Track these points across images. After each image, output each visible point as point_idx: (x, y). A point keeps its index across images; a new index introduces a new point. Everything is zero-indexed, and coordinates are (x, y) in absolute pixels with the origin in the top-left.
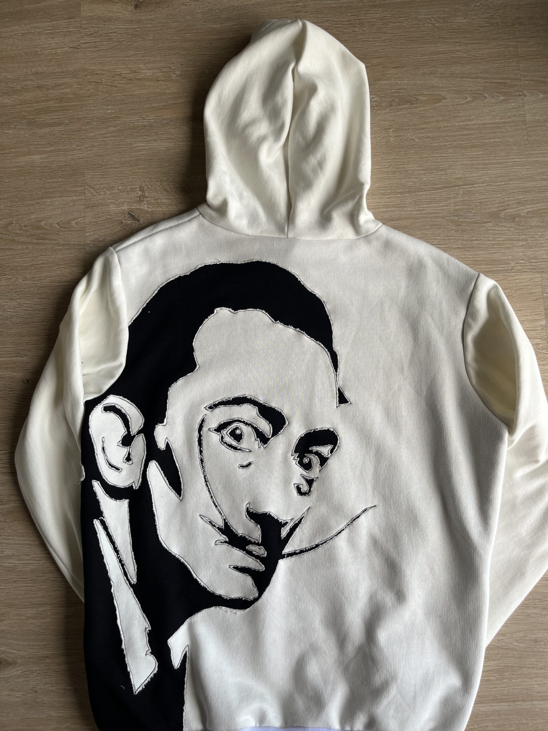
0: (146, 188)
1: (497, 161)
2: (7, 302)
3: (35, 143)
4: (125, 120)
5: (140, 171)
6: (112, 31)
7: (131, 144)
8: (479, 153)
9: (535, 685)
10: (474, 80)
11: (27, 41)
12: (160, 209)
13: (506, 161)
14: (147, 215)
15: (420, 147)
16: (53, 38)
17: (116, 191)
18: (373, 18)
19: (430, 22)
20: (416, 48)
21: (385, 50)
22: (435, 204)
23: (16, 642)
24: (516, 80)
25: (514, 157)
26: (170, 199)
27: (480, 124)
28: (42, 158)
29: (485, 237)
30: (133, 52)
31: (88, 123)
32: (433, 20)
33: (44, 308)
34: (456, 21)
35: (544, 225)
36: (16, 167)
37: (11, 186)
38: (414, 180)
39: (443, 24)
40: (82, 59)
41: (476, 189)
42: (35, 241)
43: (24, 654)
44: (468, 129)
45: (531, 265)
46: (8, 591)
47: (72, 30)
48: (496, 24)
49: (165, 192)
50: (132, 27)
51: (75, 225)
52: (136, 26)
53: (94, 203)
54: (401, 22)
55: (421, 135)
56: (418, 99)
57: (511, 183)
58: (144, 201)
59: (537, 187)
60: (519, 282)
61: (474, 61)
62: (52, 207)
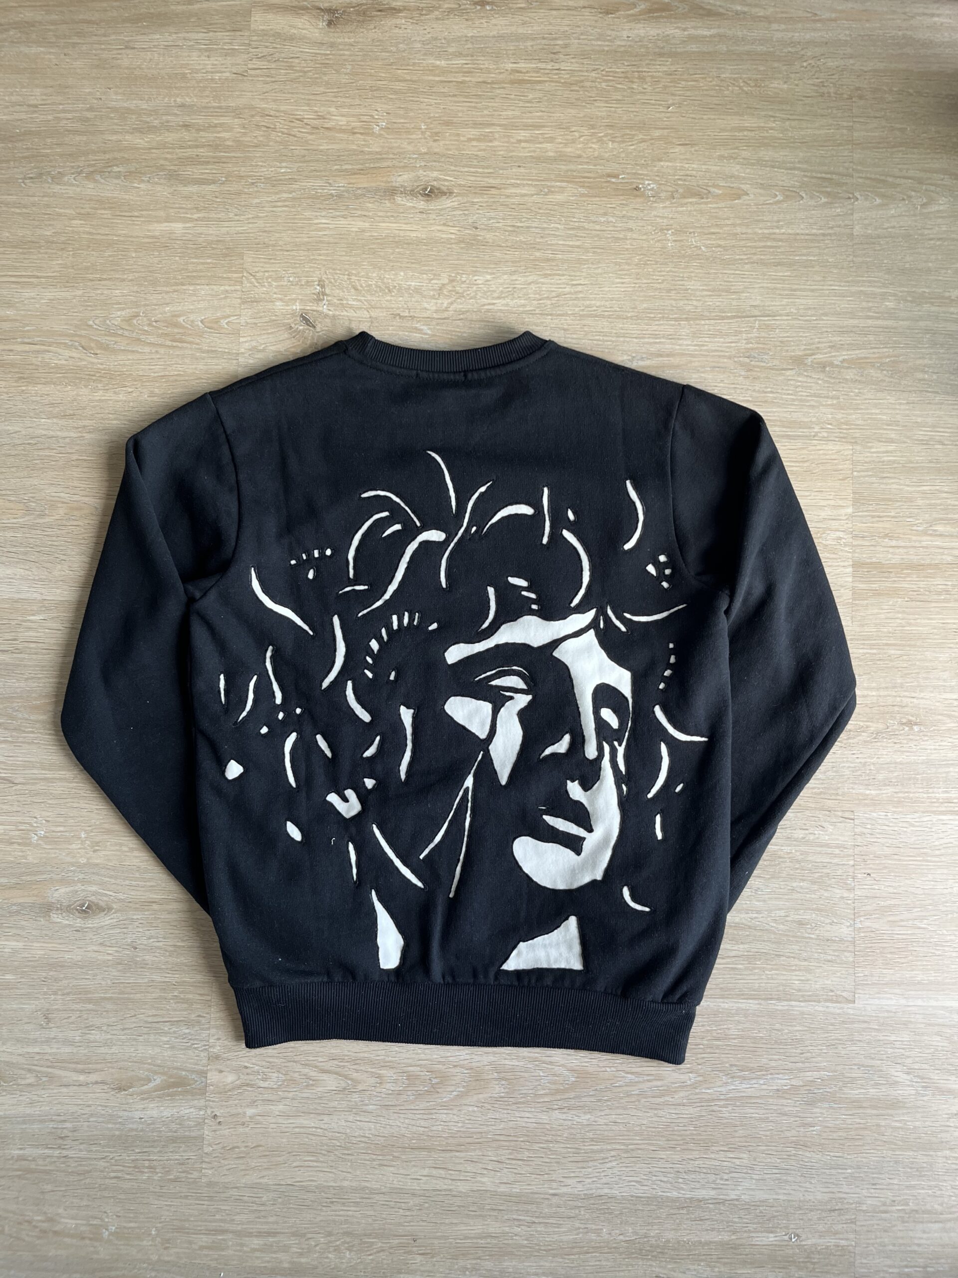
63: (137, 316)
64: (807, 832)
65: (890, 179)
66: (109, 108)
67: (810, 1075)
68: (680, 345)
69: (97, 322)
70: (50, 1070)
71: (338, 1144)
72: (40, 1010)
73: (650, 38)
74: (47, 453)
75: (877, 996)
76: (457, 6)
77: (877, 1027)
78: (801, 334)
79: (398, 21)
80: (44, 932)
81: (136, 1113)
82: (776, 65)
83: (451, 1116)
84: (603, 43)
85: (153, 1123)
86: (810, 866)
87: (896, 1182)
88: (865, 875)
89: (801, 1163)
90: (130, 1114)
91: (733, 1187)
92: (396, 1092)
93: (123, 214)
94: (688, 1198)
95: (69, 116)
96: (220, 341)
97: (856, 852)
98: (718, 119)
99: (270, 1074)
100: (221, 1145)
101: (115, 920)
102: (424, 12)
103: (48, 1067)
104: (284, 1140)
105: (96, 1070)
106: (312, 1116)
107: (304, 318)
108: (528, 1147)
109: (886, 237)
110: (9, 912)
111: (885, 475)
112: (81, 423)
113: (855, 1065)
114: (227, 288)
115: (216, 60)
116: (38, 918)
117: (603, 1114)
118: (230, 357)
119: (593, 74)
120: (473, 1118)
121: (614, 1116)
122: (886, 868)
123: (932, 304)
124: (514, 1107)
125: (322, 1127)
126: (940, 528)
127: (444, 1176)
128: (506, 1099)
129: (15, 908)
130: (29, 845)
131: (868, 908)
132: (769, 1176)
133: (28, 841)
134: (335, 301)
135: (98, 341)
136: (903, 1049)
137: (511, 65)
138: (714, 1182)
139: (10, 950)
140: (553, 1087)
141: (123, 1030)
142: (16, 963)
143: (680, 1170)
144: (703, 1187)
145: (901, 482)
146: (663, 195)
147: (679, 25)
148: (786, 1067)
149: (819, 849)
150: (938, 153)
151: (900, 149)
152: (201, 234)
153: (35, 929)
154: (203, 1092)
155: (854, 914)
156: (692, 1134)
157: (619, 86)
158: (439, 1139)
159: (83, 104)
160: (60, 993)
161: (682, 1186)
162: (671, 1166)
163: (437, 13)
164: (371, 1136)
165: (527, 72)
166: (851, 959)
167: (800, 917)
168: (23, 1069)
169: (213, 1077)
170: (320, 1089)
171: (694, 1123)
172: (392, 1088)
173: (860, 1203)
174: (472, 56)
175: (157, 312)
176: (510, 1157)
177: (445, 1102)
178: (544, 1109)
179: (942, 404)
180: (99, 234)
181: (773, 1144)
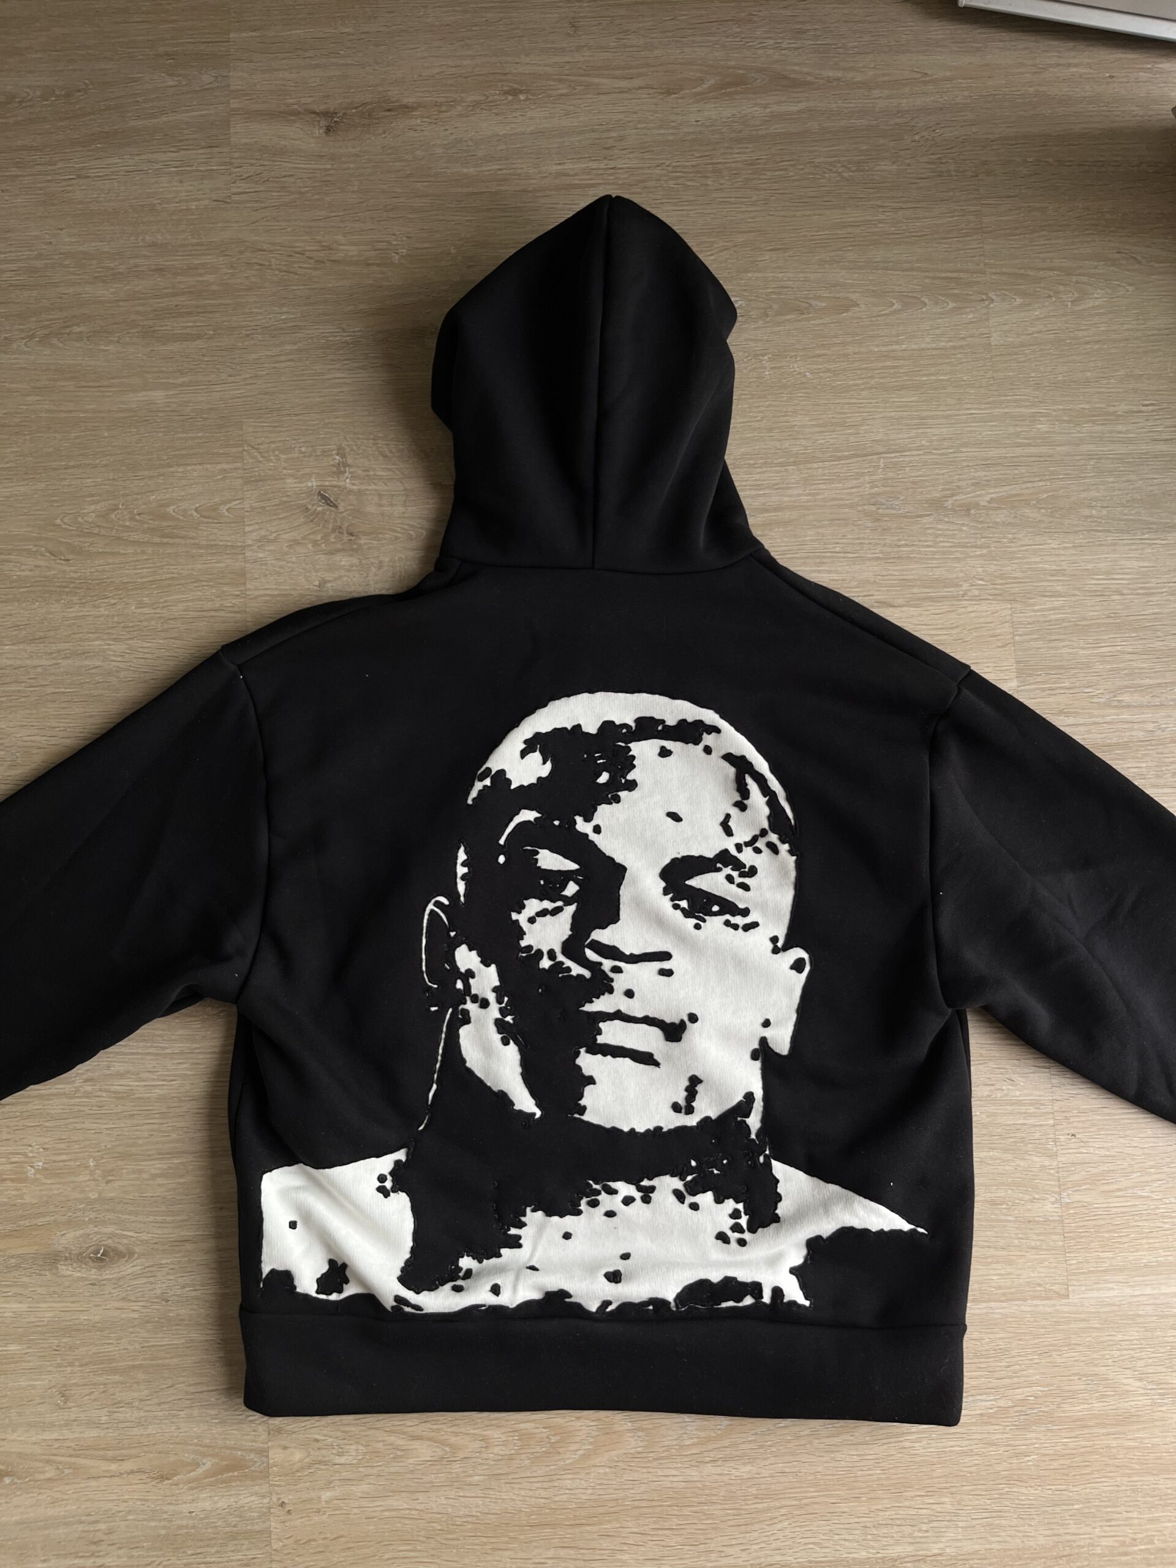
0: (348, 450)
1: (942, 413)
2: (109, 645)
3: (155, 369)
4: (312, 332)
5: (338, 420)
6: (286, 173)
7: (322, 374)
8: (912, 399)
9: (994, 1275)
10: (907, 273)
11: (135, 185)
12: (373, 487)
13: (957, 412)
14: (351, 497)
15: (815, 388)
16: (181, 182)
17: (297, 455)
18: (737, 162)
19: (834, 169)
20: (810, 215)
21: (757, 219)
22: (839, 483)
23: (133, 1218)
24: (977, 273)
25: (969, 406)
26: (389, 470)
27: (913, 350)
28: (167, 396)
29: (920, 541)
30: (323, 213)
31: (248, 336)
32: (839, 165)
33: (175, 655)
34: (878, 168)
35: (1018, 521)
36: (121, 411)
37: (114, 444)
38: (804, 442)
39: (856, 174)
40: (235, 222)
41: (907, 459)
42: (157, 540)
43: (147, 1238)
44: (895, 358)
45: (995, 589)
46: (118, 1133)
47: (215, 168)
48: (946, 174)
49: (381, 458)
50: (322, 167)
51: (226, 514)
52: (329, 166)
53: (260, 475)
54: (785, 170)
55: (815, 367)
56: (811, 305)
57: (964, 450)
58: (345, 472)
59: (1006, 457)
60: (975, 617)
61: (908, 240)
62: (184, 482)
63: (115, 509)
64: (992, 1088)
65: (1031, 273)
66: (60, 254)
67: (1020, 1393)
68: (790, 496)
69: (66, 520)
70: (73, 1460)
71: (439, 1528)
72: (54, 1386)
73: (724, 120)
74: (14, 687)
75: (1095, 1286)
76: (483, 98)
77: (1098, 1326)
78: (937, 471)
79: (413, 122)
80: (52, 1289)
81: (184, 1506)
82: (881, 141)
83: (578, 1481)
84: (666, 131)
85: (207, 1518)
86: (999, 1130)
87: (1135, 1515)
88: (1069, 1137)
89: (1017, 1502)
90: (176, 1508)
91: (934, 1539)
92: (506, 1457)
93: (90, 384)
94: (880, 1558)
95: (12, 266)
96: (220, 533)
97: (1055, 1109)
98: (815, 215)
99: (347, 1447)
100: (291, 1540)
101: (139, 1268)
102: (443, 108)
103: (70, 1456)
104: (371, 1528)
105: (130, 1457)
106: (404, 1494)
107: (323, 497)
108: (676, 1513)
109: (1031, 345)
110: (7, 1267)
111: (1053, 638)
112: (54, 648)
113: (1074, 1374)
114: (225, 466)
115: (191, 185)
116: (42, 1272)
117: (767, 1463)
118: (233, 551)
119: (658, 171)
120: (605, 1482)
121: (780, 1465)
122: (1094, 1125)
123: (1093, 422)
124: (655, 1463)
125: (418, 1507)
126: (1126, 698)
127: (574, 1557)
128: (645, 1455)
129: (13, 1260)
130: (25, 1180)
131: (1076, 1177)
132: (978, 1522)
133: (24, 1176)
134: (360, 472)
135: (70, 544)
136: (1133, 1349)
137: (555, 167)
138: (911, 1535)
139: (11, 1314)
140: (702, 1434)
141: (159, 1404)
142: (20, 1330)
143: (868, 1524)
144: (897, 1543)
145: (1075, 644)
146: (754, 314)
147: (759, 101)
148: (990, 1385)
149: (1009, 1108)
150: (1089, 234)
151: (1043, 233)
152: (188, 402)
153: (41, 1286)
154: (265, 1475)
155: (1059, 1186)
156: (879, 1479)
157: (689, 183)
158: (564, 1511)
159: (28, 251)
160: (77, 1364)
161: (872, 1543)
162: (856, 1520)
163: (459, 108)
164: (479, 1514)
165: (576, 175)
166: (1061, 1243)
167: (993, 1195)
168: (40, 1461)
169: (276, 1455)
170: (411, 1461)
171: (881, 1465)
172: (501, 1453)
173: (1093, 1546)
174: (507, 159)
175: (140, 502)
176: (654, 1527)
177: (570, 1464)
178: (693, 1463)
179: (1114, 545)
180: (61, 411)
181: (982, 1482)
